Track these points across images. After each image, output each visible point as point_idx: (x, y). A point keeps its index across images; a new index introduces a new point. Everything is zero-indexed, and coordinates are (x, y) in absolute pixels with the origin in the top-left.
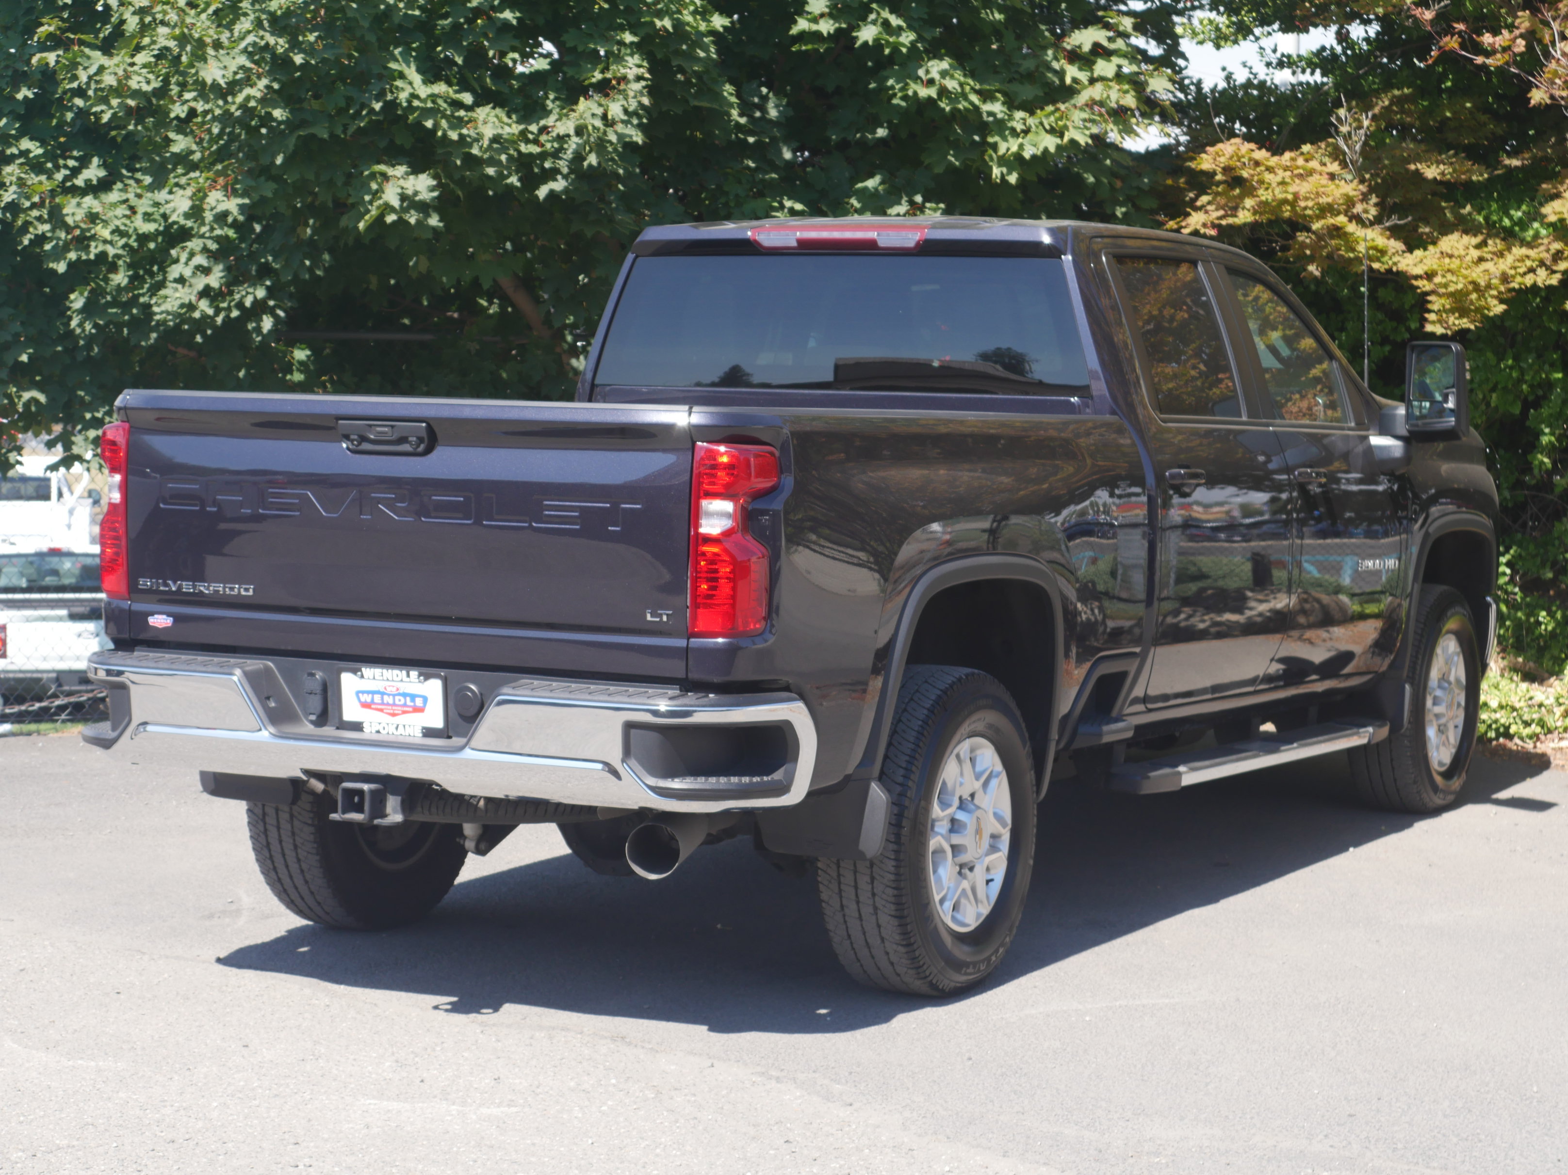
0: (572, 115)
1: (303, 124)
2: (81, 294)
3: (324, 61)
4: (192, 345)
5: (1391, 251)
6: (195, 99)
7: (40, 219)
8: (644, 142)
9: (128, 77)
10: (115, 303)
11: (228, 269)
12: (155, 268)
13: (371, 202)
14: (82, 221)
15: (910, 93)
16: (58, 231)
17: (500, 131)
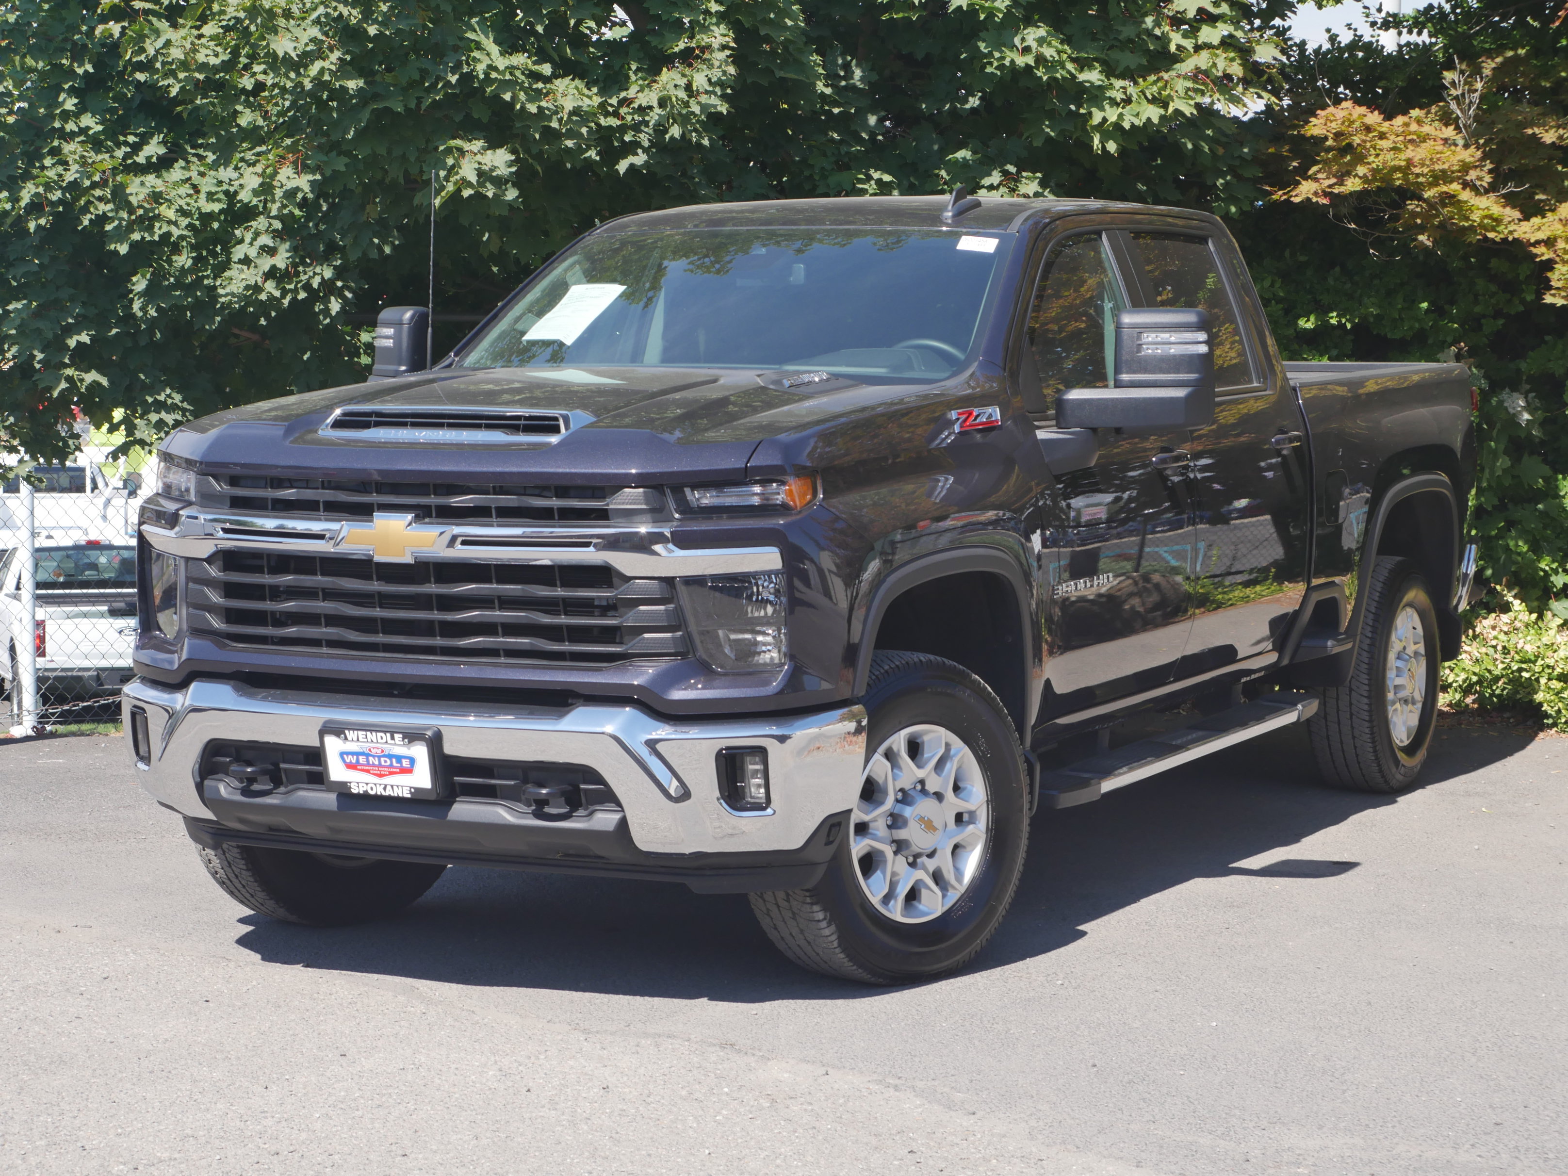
0: (655, 86)
1: (376, 97)
2: (144, 276)
3: (398, 32)
4: (254, 327)
5: (1507, 220)
6: (265, 72)
7: (100, 199)
8: (728, 112)
9: (195, 51)
10: (179, 285)
11: (294, 249)
12: (219, 248)
13: (447, 179)
14: (145, 200)
15: (1007, 62)
16: (121, 212)
17: (580, 104)
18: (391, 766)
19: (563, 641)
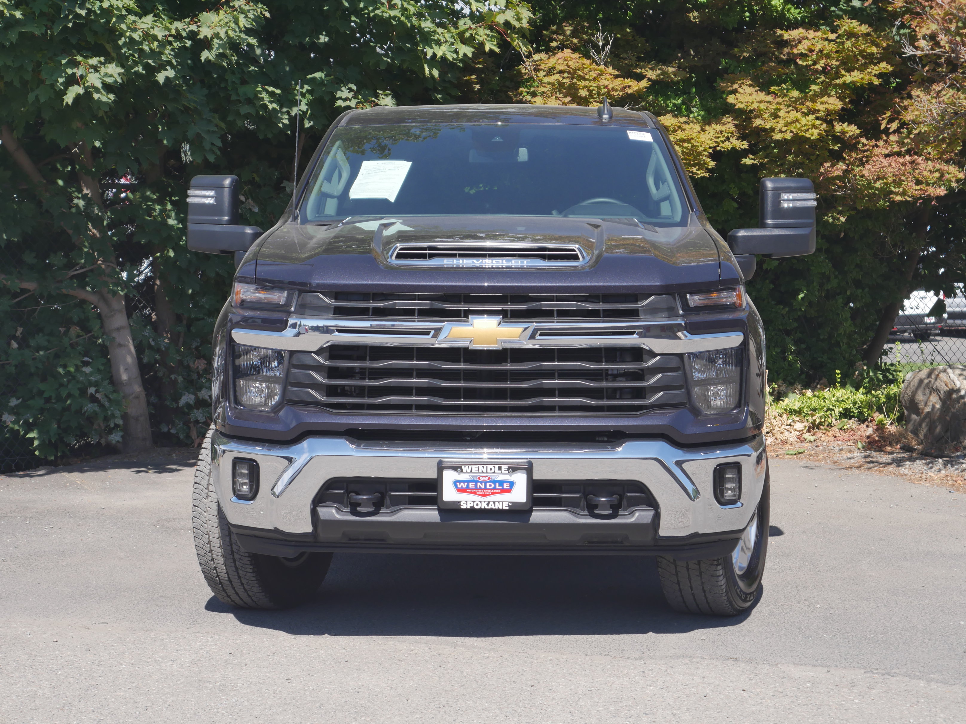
18: (495, 488)
19: (603, 399)
